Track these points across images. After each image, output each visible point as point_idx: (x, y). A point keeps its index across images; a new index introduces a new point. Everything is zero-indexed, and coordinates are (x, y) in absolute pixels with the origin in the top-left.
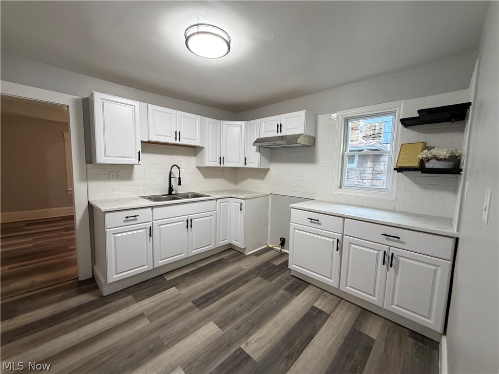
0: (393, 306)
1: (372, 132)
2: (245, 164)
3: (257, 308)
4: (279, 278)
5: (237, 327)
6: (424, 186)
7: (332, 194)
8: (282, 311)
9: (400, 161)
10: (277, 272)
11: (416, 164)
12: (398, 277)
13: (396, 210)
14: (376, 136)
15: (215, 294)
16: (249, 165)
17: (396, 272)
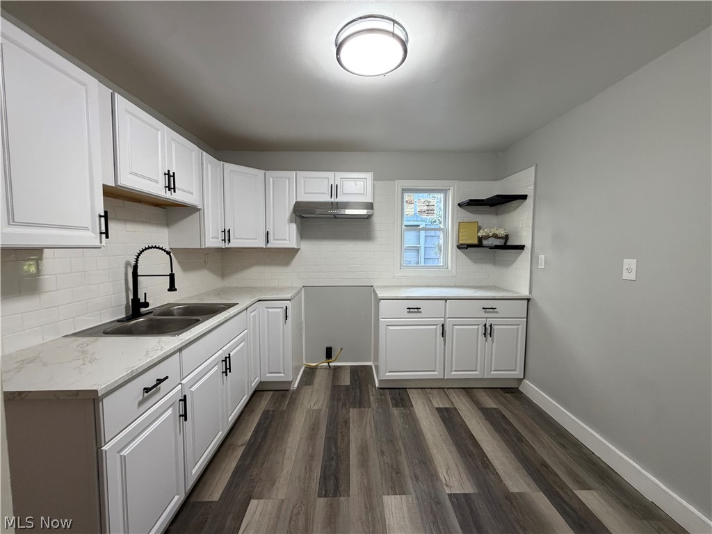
0: (492, 373)
1: (426, 208)
2: (268, 242)
3: (400, 443)
4: (372, 398)
5: (413, 478)
6: (475, 261)
7: (394, 277)
8: (424, 431)
9: (461, 238)
10: (361, 392)
11: (475, 242)
12: (494, 344)
13: (457, 285)
14: (429, 212)
15: (333, 463)
16: (273, 244)
17: (493, 341)
